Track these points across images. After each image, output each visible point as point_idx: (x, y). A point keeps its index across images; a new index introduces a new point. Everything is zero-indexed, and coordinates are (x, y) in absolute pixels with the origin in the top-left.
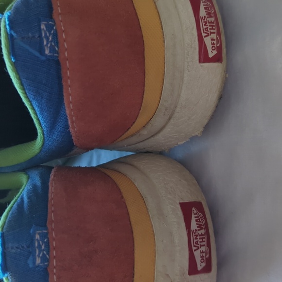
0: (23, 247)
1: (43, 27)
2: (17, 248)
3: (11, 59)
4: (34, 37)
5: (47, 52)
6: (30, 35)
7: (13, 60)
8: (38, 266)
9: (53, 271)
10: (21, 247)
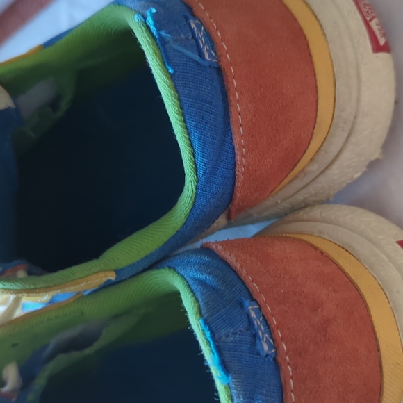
0: (240, 331)
1: (193, 26)
2: (233, 334)
3: (168, 70)
4: (187, 38)
5: (207, 57)
6: (182, 36)
7: (171, 71)
8: (267, 355)
9: (285, 359)
10: (238, 333)
